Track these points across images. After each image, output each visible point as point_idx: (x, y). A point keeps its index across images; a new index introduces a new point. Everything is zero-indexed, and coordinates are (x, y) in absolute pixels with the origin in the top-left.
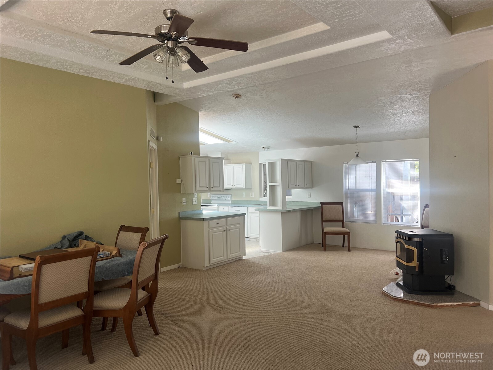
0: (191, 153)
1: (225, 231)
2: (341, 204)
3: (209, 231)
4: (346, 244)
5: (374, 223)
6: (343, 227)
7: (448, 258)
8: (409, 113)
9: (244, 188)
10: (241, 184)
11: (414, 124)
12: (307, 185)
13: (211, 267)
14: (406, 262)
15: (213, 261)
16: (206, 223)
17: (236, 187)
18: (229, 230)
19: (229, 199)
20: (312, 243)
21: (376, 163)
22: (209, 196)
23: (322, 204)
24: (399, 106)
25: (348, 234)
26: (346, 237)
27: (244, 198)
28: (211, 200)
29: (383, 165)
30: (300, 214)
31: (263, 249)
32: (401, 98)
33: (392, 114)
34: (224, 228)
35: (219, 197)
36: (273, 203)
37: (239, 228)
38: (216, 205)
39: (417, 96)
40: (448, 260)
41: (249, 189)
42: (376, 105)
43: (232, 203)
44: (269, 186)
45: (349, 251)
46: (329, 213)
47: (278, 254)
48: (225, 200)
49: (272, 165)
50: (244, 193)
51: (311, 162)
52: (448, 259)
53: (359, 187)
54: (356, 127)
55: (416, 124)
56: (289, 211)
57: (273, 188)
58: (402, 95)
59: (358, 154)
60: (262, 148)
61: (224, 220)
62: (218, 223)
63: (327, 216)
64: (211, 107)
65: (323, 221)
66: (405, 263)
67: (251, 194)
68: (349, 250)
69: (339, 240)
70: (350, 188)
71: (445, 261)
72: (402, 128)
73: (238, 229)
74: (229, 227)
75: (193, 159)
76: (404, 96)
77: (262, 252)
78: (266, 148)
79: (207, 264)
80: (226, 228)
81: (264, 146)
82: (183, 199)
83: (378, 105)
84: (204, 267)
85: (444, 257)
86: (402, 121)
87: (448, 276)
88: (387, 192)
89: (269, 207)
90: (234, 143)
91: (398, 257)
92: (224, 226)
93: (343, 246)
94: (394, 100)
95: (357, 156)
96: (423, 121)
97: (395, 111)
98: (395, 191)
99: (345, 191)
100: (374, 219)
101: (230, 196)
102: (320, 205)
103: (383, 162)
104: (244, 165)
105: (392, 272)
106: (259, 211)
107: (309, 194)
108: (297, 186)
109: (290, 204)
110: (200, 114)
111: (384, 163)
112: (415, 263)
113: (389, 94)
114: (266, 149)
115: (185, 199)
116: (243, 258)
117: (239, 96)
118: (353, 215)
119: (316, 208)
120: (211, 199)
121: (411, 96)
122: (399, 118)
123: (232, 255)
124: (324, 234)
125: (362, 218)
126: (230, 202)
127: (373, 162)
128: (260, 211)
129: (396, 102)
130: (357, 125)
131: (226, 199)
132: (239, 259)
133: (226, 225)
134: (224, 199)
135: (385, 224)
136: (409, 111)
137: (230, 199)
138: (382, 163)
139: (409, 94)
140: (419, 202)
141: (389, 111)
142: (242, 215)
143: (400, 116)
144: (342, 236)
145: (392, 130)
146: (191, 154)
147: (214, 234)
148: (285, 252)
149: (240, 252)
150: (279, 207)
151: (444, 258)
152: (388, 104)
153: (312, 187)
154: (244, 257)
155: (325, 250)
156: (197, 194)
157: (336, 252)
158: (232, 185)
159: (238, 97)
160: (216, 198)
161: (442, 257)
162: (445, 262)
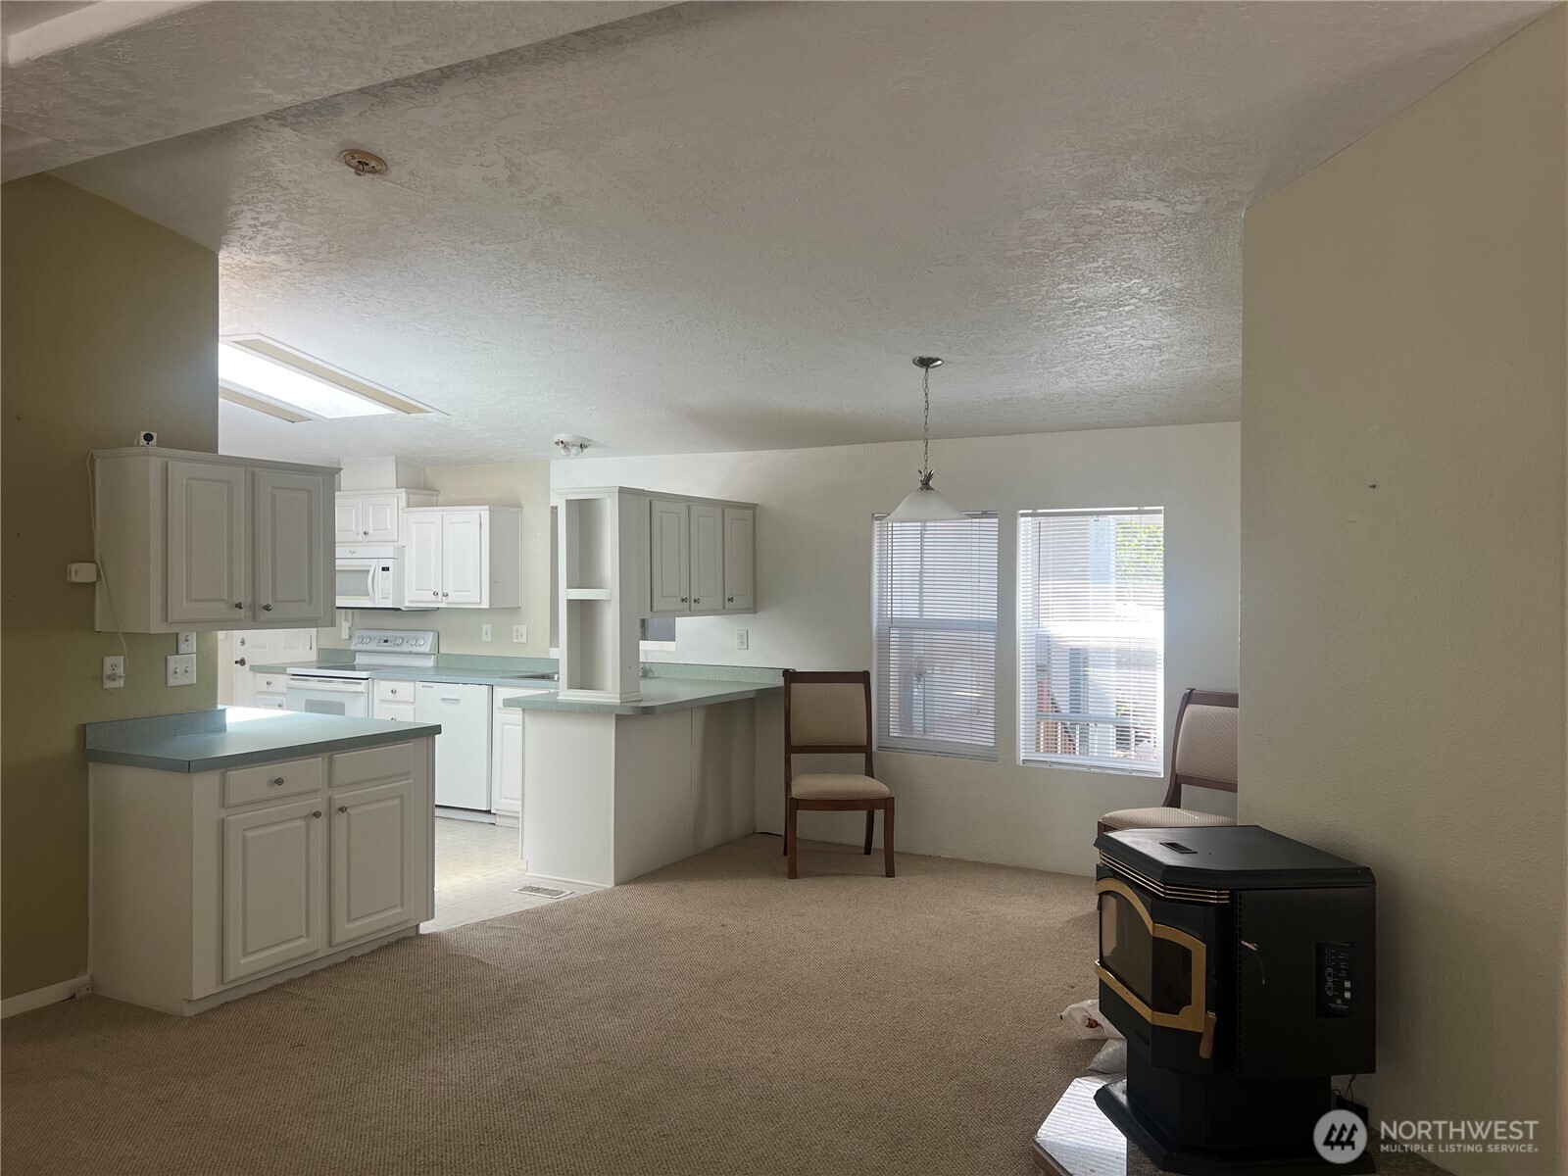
0: (148, 438)
1: (317, 815)
2: (863, 678)
3: (222, 825)
4: (878, 841)
5: (986, 756)
6: (870, 773)
7: (1347, 984)
8: (1147, 301)
9: (485, 605)
10: (469, 587)
11: (1158, 359)
12: (731, 600)
13: (233, 997)
14: (1155, 1006)
15: (244, 964)
16: (205, 786)
17: (450, 599)
18: (342, 810)
19: (426, 649)
20: (747, 836)
21: (996, 520)
22: (345, 635)
23: (790, 676)
24: (1108, 263)
25: (887, 804)
26: (879, 815)
27: (485, 644)
28: (355, 651)
29: (1025, 526)
30: (699, 719)
31: (534, 877)
32: (1123, 222)
33: (1076, 302)
34: (318, 803)
35: (386, 641)
36: (584, 674)
37: (402, 796)
38: (364, 675)
39: (1192, 209)
40: (1348, 995)
41: (504, 607)
42: (1008, 254)
43: (437, 668)
44: (570, 602)
45: (888, 876)
46: (815, 713)
47: (590, 899)
48: (411, 653)
49: (583, 512)
50: (487, 628)
51: (753, 507)
52: (1348, 990)
53: (934, 611)
54: (925, 363)
55: (1166, 356)
56: (647, 711)
57: (584, 614)
58: (1129, 204)
59: (929, 477)
60: (557, 443)
61: (318, 763)
62: (279, 782)
63: (808, 727)
64: (262, 225)
65: (790, 749)
66: (1145, 1012)
67: (517, 631)
68: (890, 873)
69: (851, 827)
70: (896, 614)
71: (1333, 999)
72: (1107, 374)
73: (397, 802)
74: (340, 797)
75: (154, 466)
76: (1137, 205)
77: (525, 889)
78: (574, 445)
79: (203, 984)
80: (330, 799)
81: (563, 437)
82: (109, 661)
83: (1020, 252)
84: (190, 1001)
85: (1330, 979)
86: (1111, 341)
87: (1350, 1076)
88: (1037, 636)
89: (568, 695)
90: (433, 416)
91: (1109, 963)
92: (316, 791)
93: (868, 850)
94: (1090, 229)
95: (926, 484)
96: (1197, 346)
97: (1088, 291)
98: (1066, 630)
99: (879, 629)
100: (986, 739)
101: (430, 637)
102: (780, 682)
103: (1023, 515)
104: (484, 512)
105: (1070, 1014)
106: (524, 710)
107: (742, 636)
108: (691, 605)
109: (667, 676)
110: (228, 260)
111: (1030, 518)
112: (1195, 1018)
113: (1072, 193)
114: (574, 450)
115: (120, 660)
116: (421, 932)
117: (373, 163)
118: (906, 723)
119: (764, 695)
120: (353, 647)
121: (1168, 212)
122: (1100, 328)
123: (352, 929)
124: (794, 805)
125: (939, 735)
126: (430, 662)
127: (985, 514)
128: (528, 707)
129: (1097, 243)
130: (926, 354)
131: (415, 649)
132: (400, 936)
133: (330, 785)
134: (405, 648)
135: (1027, 765)
136: (1144, 291)
137: (427, 651)
138: (1023, 519)
139: (1160, 199)
140: (1160, 677)
141: (1065, 286)
142: (416, 737)
143: (1104, 314)
144: (863, 814)
145: (1067, 384)
146: (143, 442)
147: (249, 834)
148: (625, 888)
149: (402, 905)
150: (609, 693)
151: (1330, 984)
152: (1065, 247)
153: (753, 607)
154: (426, 928)
155: (793, 874)
156: (193, 638)
157: (838, 881)
158: (436, 594)
159: (374, 171)
160: (373, 646)
161: (1321, 981)
162: (1332, 1005)
